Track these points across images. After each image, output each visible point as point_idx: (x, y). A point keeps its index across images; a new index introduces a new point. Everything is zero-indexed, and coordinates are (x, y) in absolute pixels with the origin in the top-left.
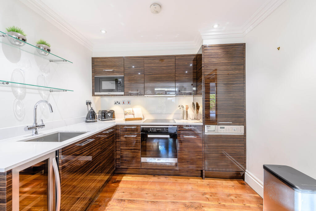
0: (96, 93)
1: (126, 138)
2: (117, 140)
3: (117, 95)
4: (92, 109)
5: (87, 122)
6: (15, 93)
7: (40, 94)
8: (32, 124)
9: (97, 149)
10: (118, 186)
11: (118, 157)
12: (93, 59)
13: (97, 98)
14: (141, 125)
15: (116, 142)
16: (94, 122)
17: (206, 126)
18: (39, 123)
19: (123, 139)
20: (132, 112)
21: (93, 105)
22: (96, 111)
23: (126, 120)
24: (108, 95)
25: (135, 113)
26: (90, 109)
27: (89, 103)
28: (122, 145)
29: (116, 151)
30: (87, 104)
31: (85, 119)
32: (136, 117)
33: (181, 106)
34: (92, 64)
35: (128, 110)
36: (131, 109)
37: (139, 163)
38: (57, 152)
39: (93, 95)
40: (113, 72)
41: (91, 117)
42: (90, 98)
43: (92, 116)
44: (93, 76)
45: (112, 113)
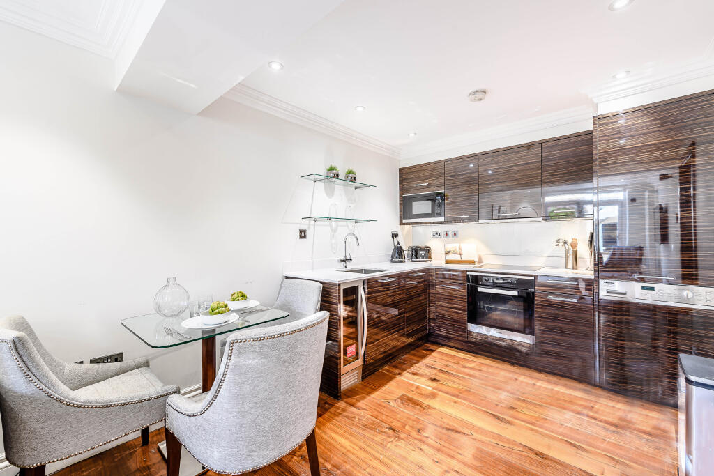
0: (404, 221)
1: (443, 288)
2: (431, 291)
3: (434, 223)
4: (398, 244)
5: (392, 261)
6: (331, 226)
7: (348, 226)
8: (342, 258)
9: (401, 293)
10: (430, 354)
11: (433, 316)
12: (400, 169)
13: (407, 227)
14: (467, 271)
15: (429, 293)
16: (401, 262)
17: (601, 282)
18: (348, 257)
19: (438, 290)
20: (458, 250)
21: (400, 239)
22: (405, 248)
23: (447, 262)
24: (421, 223)
25: (464, 252)
26: (396, 243)
27: (395, 236)
28: (439, 299)
29: (429, 306)
30: (393, 237)
31: (390, 258)
32: (464, 258)
33: (561, 241)
34: (400, 177)
35: (450, 246)
36: (457, 245)
37: (465, 332)
38: (364, 281)
39: (401, 223)
40: (428, 186)
41: (397, 255)
42: (397, 228)
43: (398, 253)
44: (400, 196)
45: (428, 250)
